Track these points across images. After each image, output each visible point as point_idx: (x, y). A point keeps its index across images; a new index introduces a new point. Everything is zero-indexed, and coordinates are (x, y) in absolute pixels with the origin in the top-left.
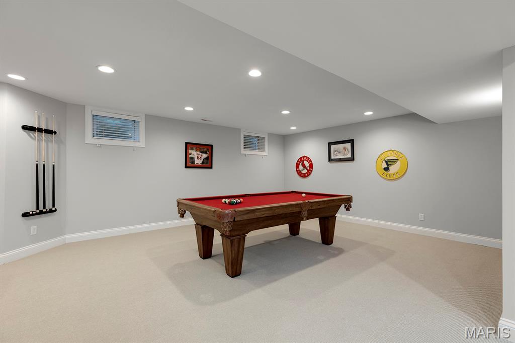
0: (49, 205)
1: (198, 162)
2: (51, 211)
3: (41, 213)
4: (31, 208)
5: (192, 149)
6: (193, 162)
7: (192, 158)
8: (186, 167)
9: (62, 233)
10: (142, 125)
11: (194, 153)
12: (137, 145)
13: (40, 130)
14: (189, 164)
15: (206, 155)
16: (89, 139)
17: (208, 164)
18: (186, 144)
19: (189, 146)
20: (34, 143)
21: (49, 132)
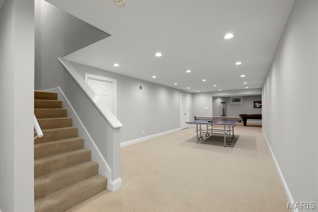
0: (225, 115)
1: (258, 106)
4: (222, 115)
11: (257, 104)
12: (241, 103)
14: (255, 107)
16: (231, 103)
19: (255, 102)
20: (222, 105)
21: (224, 103)
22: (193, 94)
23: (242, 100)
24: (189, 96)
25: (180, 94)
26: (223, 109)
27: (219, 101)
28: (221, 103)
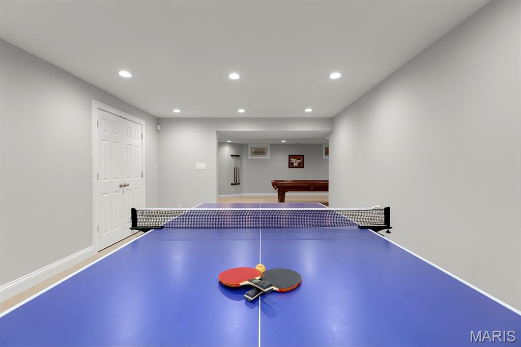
0: (238, 182)
1: (296, 164)
2: (238, 184)
3: (236, 184)
4: (233, 183)
5: (292, 158)
6: (293, 165)
7: (292, 163)
8: (289, 167)
9: (242, 193)
10: (269, 149)
11: (293, 160)
12: (267, 158)
13: (235, 156)
14: (291, 165)
15: (300, 161)
16: (250, 157)
17: (301, 166)
18: (289, 155)
19: (290, 157)
20: (234, 160)
21: (238, 156)
22: (160, 123)
23: (268, 153)
24: (143, 122)
25: (94, 101)
26: (235, 169)
27: (227, 151)
28: (232, 156)
